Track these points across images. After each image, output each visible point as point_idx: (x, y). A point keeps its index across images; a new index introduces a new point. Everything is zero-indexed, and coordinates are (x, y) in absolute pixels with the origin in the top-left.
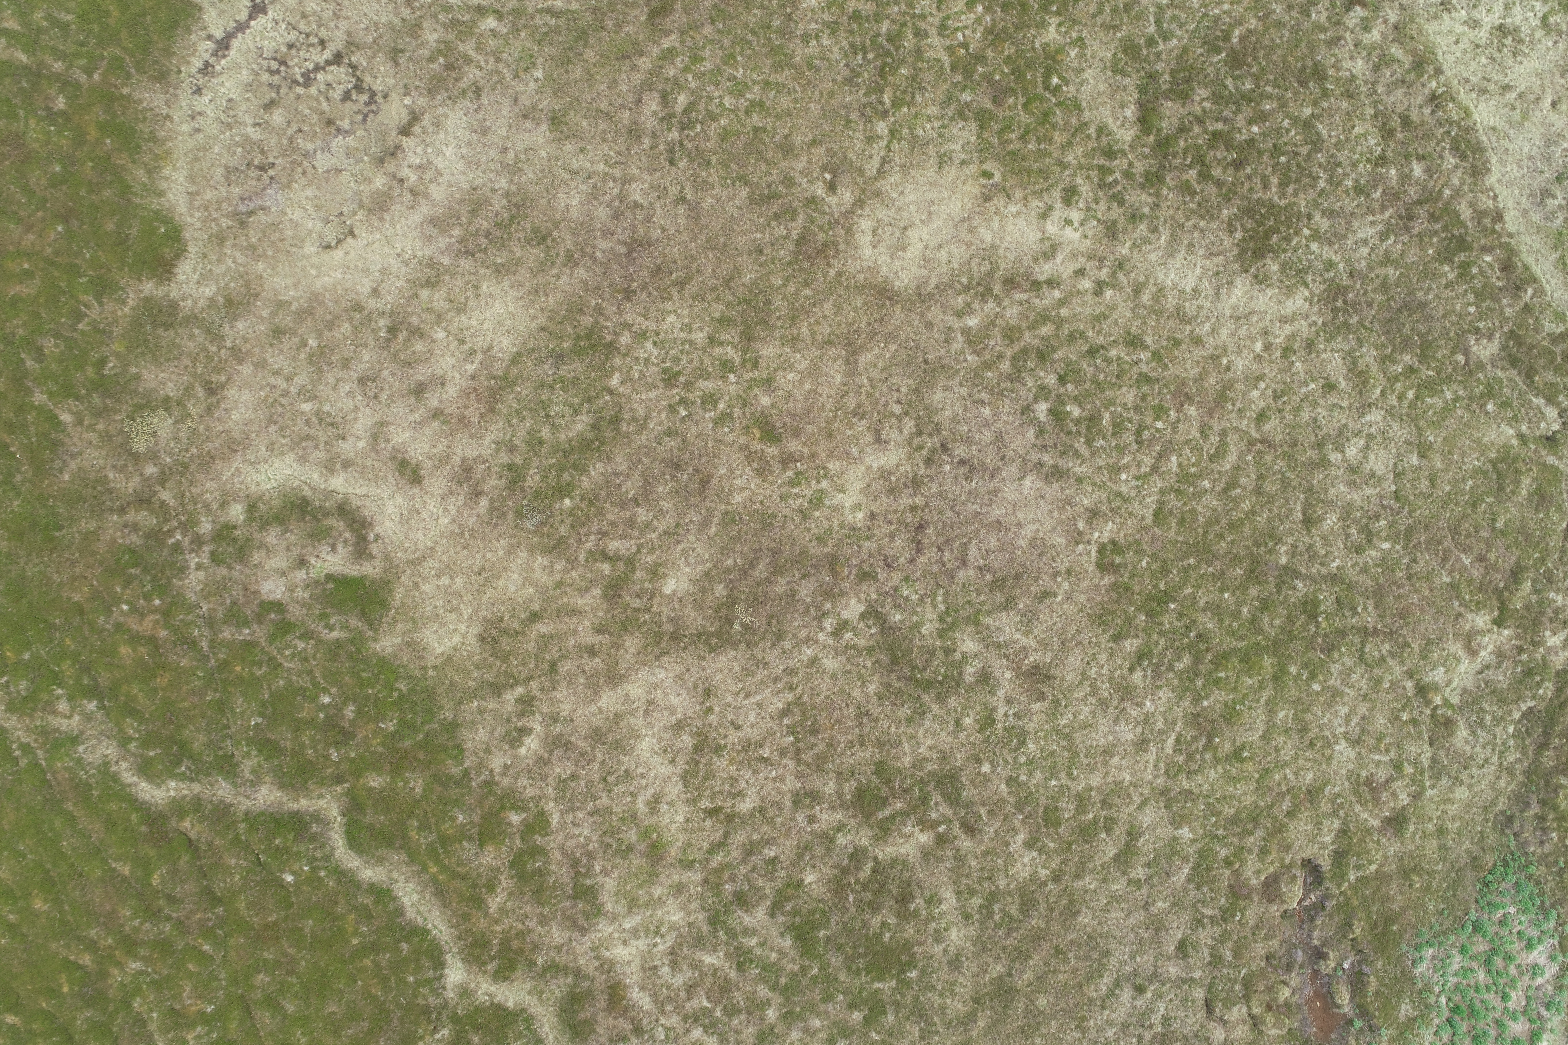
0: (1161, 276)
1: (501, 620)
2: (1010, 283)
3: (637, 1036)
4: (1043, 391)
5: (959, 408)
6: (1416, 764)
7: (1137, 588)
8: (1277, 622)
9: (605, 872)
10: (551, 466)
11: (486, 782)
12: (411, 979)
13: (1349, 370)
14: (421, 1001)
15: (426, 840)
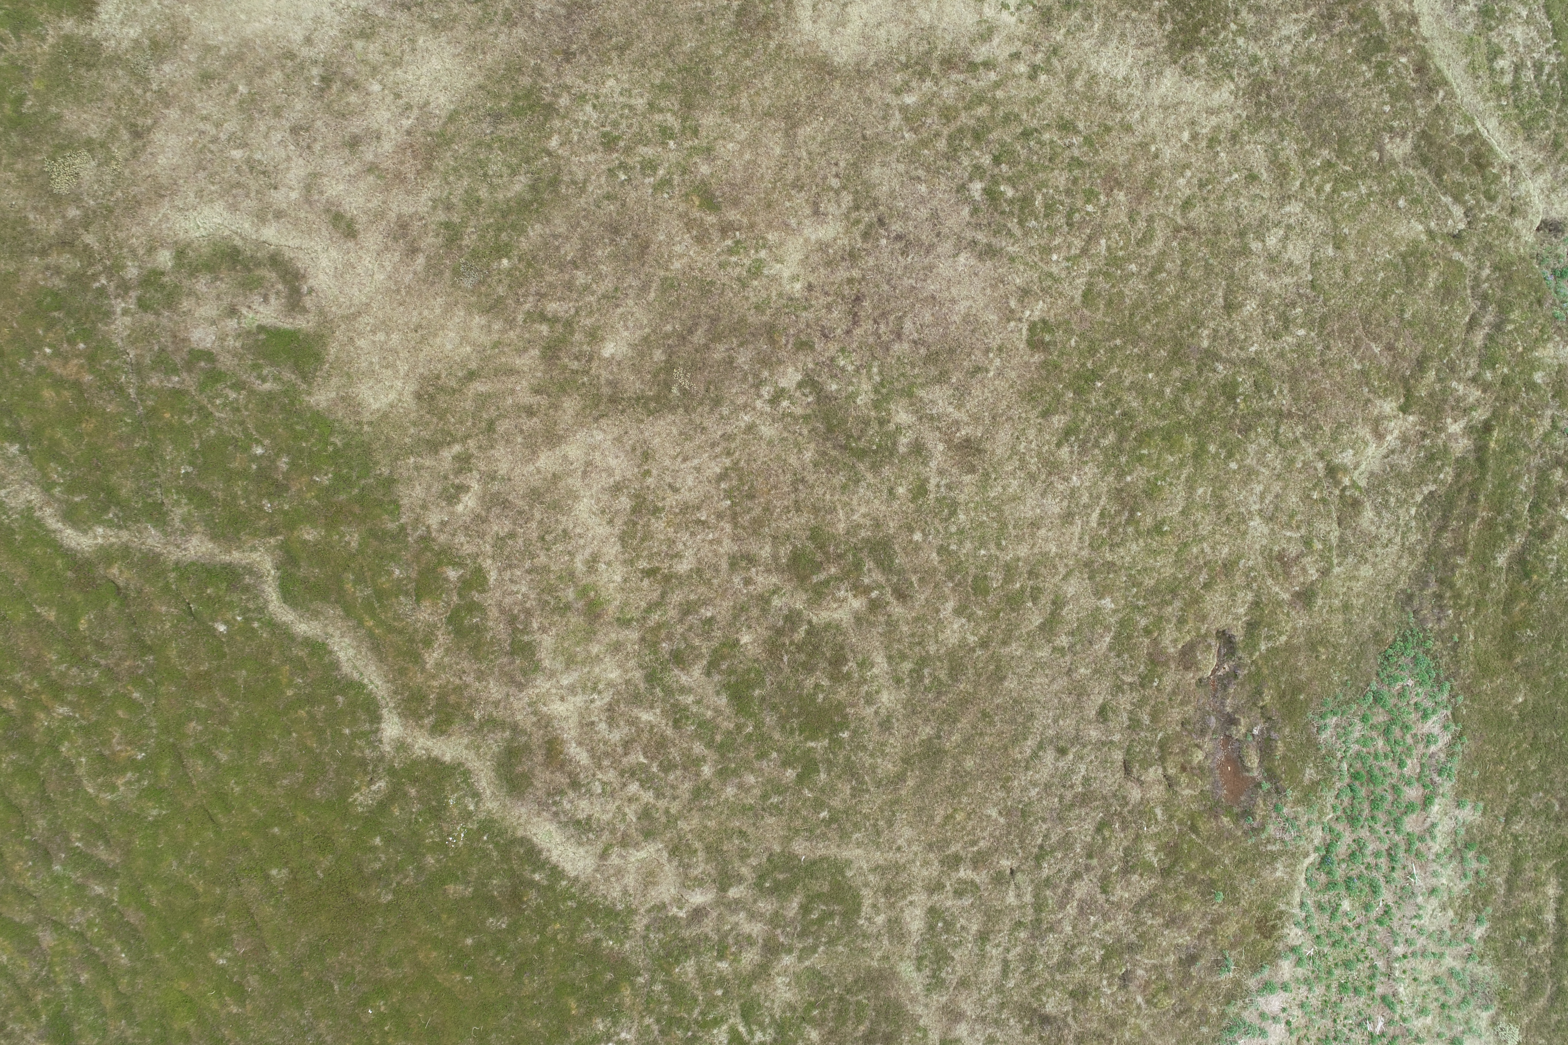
0: (1094, 63)
1: (438, 377)
2: (948, 63)
3: (574, 790)
4: (978, 171)
5: (896, 184)
6: (1325, 540)
7: (1065, 367)
8: (1198, 403)
9: (543, 630)
10: (489, 226)
11: (422, 538)
12: (347, 731)
13: (1271, 162)
14: (357, 754)
15: (361, 593)
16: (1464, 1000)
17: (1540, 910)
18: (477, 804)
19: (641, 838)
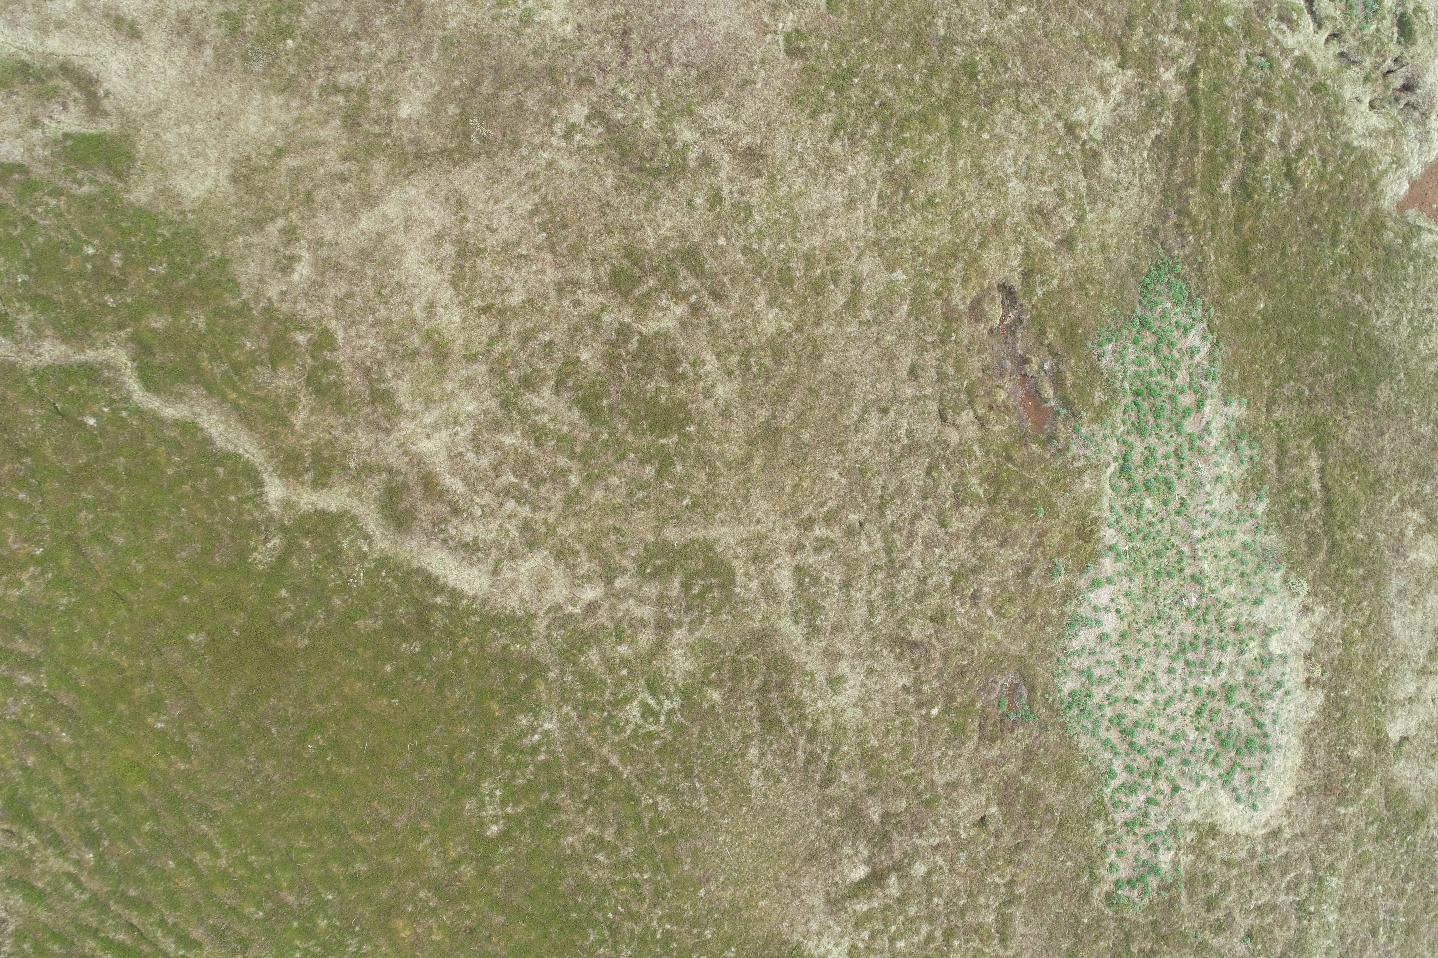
1: (249, 158)
3: (456, 517)
6: (1075, 190)
7: (824, 69)
8: (946, 85)
9: (397, 376)
10: (267, 10)
11: (265, 309)
12: (233, 498)
14: (247, 517)
15: (220, 369)
16: (1259, 567)
17: (1307, 481)
18: (369, 545)
19: (526, 550)
